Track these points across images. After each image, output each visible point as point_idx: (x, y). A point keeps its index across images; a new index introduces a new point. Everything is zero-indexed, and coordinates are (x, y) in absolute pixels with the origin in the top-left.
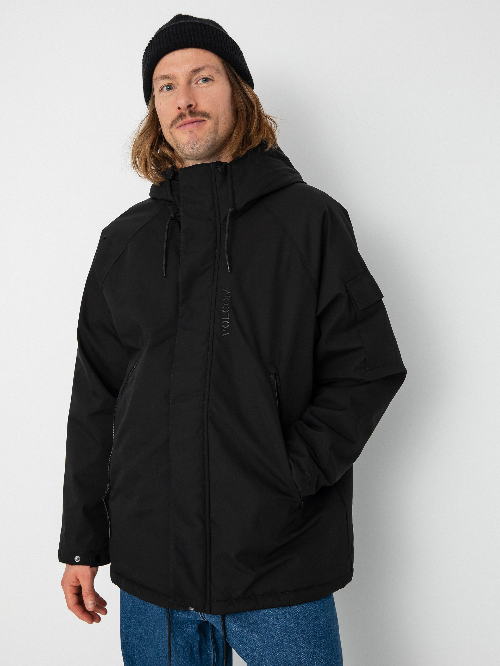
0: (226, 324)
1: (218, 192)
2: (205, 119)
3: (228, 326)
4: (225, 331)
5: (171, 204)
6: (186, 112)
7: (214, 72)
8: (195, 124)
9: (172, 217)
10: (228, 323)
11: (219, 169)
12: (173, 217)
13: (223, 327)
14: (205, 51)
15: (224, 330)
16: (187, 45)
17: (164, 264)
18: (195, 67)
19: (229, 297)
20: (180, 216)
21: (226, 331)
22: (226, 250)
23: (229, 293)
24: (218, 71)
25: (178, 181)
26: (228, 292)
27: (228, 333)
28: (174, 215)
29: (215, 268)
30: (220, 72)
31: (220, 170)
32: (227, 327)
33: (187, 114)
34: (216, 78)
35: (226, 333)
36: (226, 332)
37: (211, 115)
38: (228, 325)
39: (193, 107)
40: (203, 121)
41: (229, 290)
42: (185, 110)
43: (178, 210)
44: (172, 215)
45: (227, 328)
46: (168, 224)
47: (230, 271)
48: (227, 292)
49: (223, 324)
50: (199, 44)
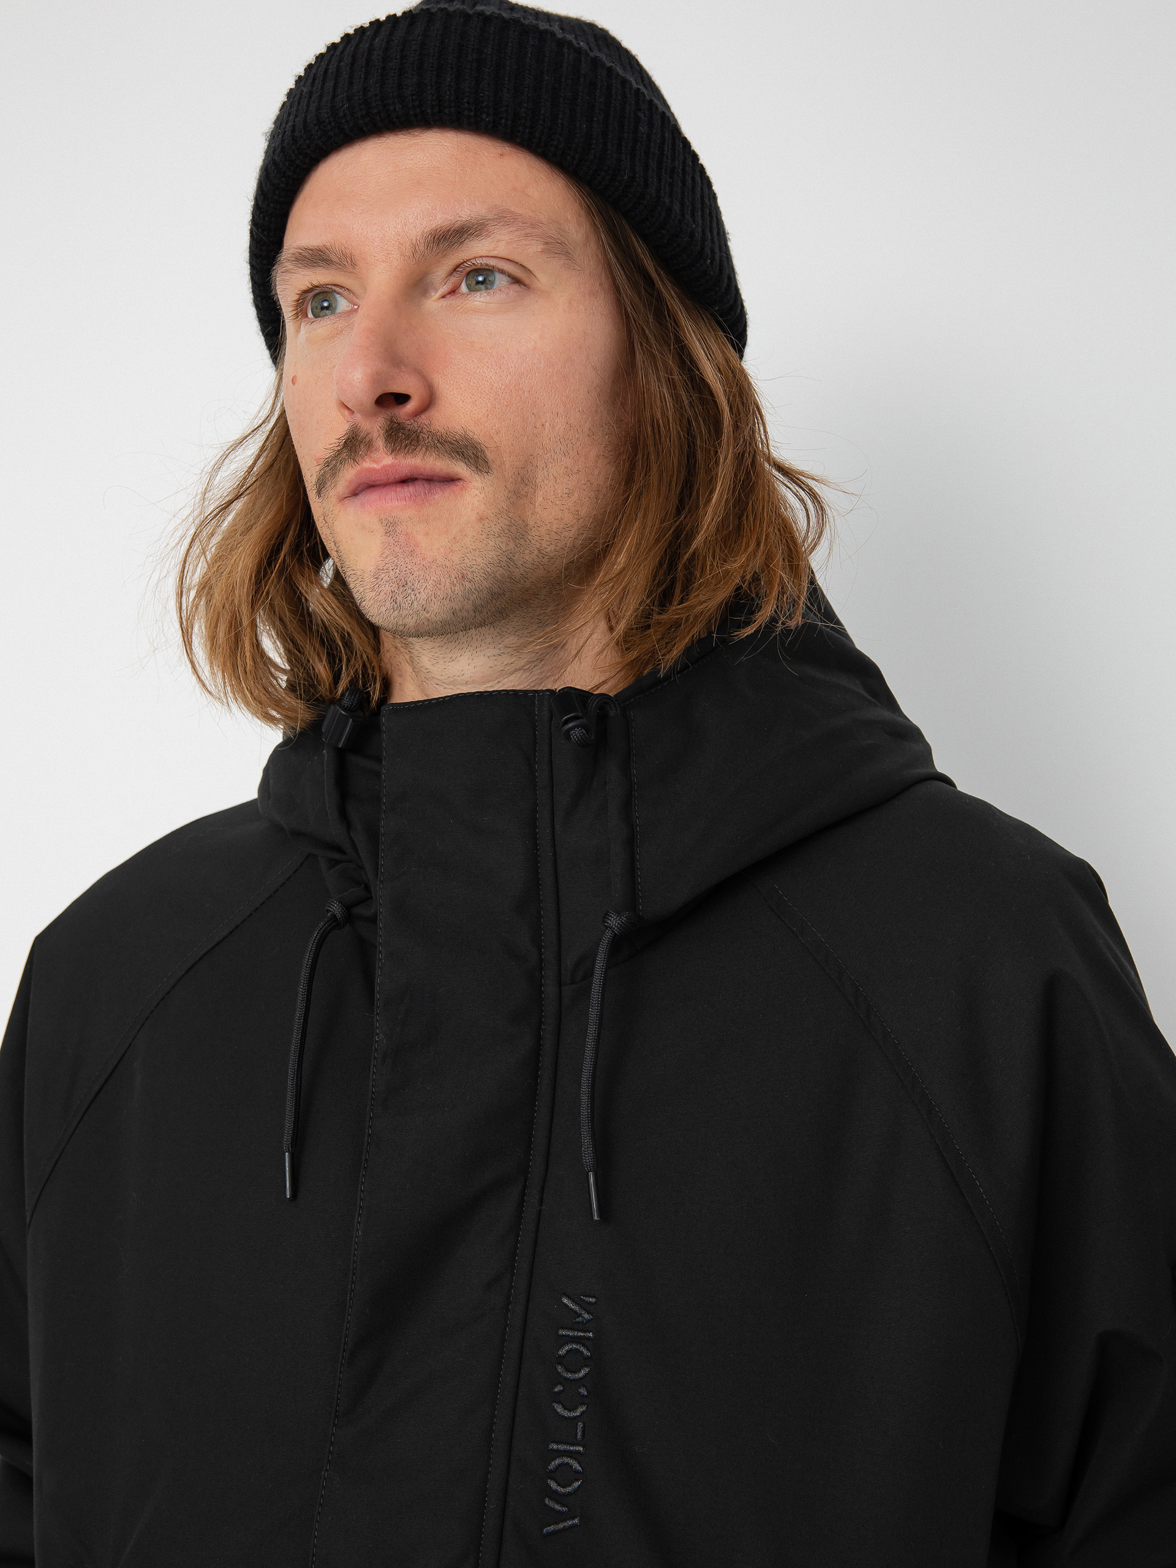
0: (564, 1475)
1: (557, 827)
2: (460, 468)
3: (576, 1484)
4: (557, 1507)
5: (337, 856)
6: (374, 427)
7: (536, 247)
8: (409, 490)
9: (334, 916)
10: (577, 1472)
11: (570, 725)
12: (339, 916)
13: (553, 1485)
14: (506, 149)
15: (558, 1503)
16: (418, 111)
17: (287, 1138)
18: (442, 218)
19: (589, 1338)
20: (373, 920)
21: (565, 1509)
22: (585, 1112)
23: (589, 1321)
24: (556, 247)
25: (379, 760)
26: (586, 1316)
27: (573, 1518)
28: (348, 908)
29: (525, 1187)
30: (566, 254)
31: (576, 734)
32: (569, 1489)
33: (375, 435)
34: (543, 279)
35: (562, 1517)
36: (562, 1513)
37: (490, 456)
38: (577, 1480)
39: (410, 406)
40: (450, 480)
41: (590, 1303)
42: (367, 415)
43: (367, 888)
44: (336, 908)
45: (569, 1494)
46: (311, 945)
47: (600, 1214)
48: (580, 1315)
49: (552, 1475)
50: (472, 114)
